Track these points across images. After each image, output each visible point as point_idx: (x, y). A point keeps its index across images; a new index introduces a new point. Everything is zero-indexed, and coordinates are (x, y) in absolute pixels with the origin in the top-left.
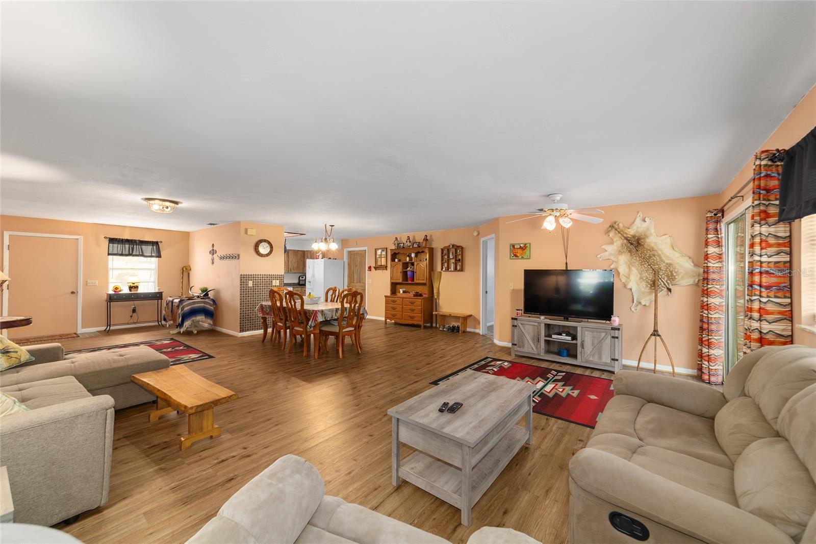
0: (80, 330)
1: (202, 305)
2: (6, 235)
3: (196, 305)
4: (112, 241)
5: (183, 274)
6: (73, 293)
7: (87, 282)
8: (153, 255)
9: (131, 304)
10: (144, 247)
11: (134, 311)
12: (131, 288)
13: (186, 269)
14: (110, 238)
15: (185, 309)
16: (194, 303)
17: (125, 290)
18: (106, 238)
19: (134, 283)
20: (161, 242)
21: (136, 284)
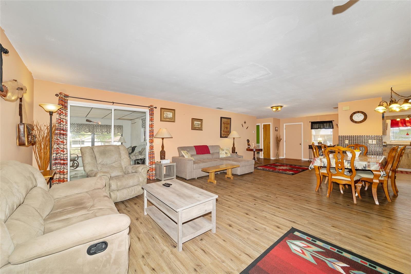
0: (303, 159)
2: (285, 125)
4: (312, 123)
6: (300, 144)
7: (304, 140)
8: (330, 127)
10: (325, 124)
12: (319, 143)
17: (317, 144)
18: (310, 122)
19: (320, 141)
20: (334, 121)
21: (321, 142)
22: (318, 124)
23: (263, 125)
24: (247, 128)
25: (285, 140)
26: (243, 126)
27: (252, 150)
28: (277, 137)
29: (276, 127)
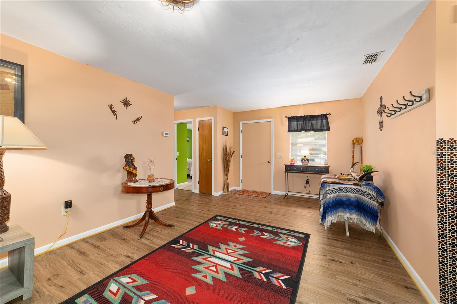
0: (273, 192)
1: (355, 195)
2: (241, 124)
3: (345, 194)
4: (291, 119)
5: (354, 148)
6: (268, 162)
7: (276, 154)
8: (322, 128)
9: (305, 176)
10: (314, 122)
11: (307, 182)
12: (303, 160)
13: (357, 141)
14: (288, 117)
15: (329, 196)
16: (341, 190)
17: (299, 163)
18: (286, 117)
19: (305, 157)
20: (330, 114)
21: (307, 157)
22: (300, 122)
23: (200, 122)
24: (135, 122)
25: (241, 154)
26: (114, 112)
27: (138, 191)
28: (226, 148)
29: (223, 127)
